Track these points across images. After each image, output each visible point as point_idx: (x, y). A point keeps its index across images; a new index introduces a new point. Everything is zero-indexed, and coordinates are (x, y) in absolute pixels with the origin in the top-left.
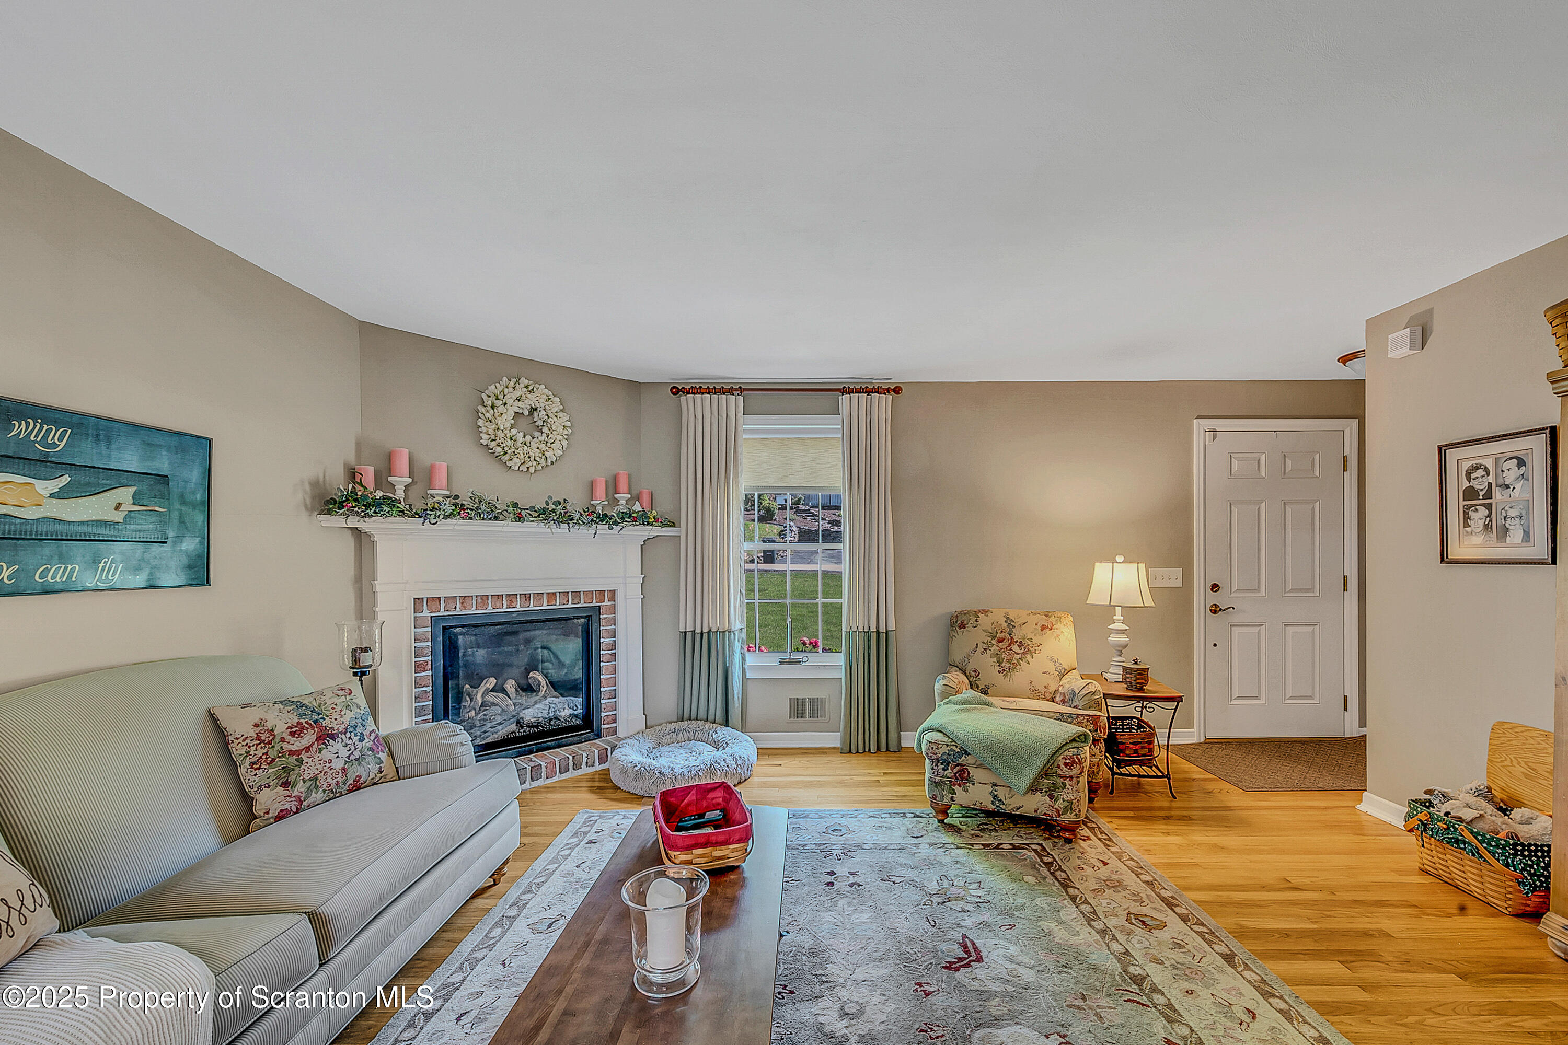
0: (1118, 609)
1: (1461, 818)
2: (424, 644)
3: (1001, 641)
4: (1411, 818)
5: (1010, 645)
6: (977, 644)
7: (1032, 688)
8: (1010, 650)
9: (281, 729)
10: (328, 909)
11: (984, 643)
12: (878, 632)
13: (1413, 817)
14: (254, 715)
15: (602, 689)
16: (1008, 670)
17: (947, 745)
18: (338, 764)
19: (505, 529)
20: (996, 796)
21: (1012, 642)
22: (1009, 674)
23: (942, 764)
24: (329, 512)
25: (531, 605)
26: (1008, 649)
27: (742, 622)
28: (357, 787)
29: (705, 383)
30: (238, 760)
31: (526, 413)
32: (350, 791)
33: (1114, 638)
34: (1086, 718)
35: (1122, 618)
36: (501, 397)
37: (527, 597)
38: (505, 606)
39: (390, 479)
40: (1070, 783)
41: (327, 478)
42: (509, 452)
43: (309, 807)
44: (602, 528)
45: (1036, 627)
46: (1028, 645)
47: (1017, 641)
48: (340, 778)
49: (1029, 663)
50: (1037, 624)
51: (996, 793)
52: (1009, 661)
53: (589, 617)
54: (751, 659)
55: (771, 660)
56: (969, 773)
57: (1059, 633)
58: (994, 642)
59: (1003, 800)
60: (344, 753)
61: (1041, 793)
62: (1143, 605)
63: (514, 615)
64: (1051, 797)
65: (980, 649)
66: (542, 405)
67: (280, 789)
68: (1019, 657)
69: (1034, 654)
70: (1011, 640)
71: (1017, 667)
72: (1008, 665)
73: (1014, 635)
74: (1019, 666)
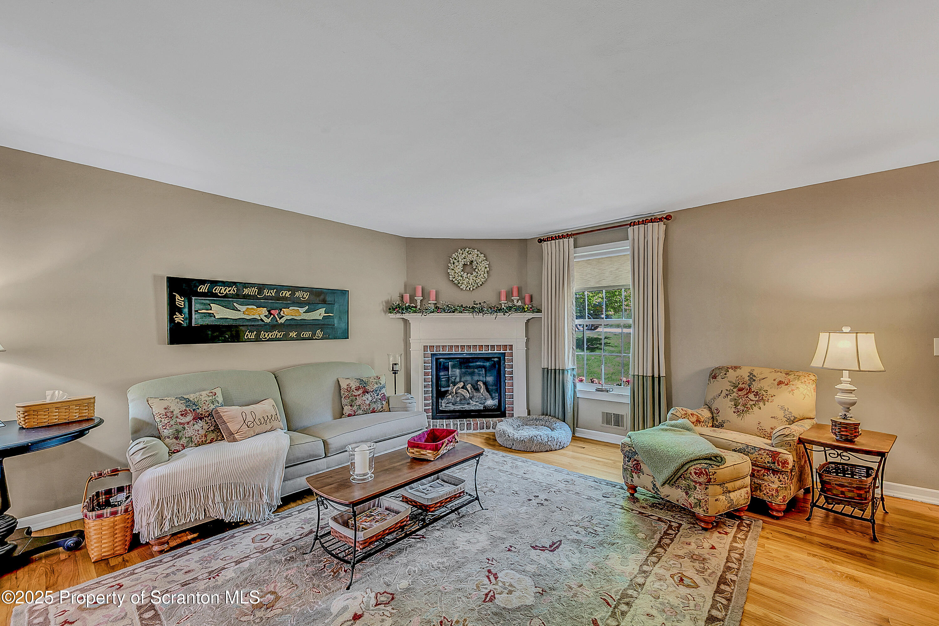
0: (846, 373)
2: (428, 365)
3: (741, 390)
5: (747, 393)
6: (722, 391)
7: (760, 428)
8: (747, 397)
9: (353, 387)
10: (329, 441)
11: (727, 390)
12: (653, 377)
14: (348, 382)
15: (506, 394)
16: (741, 412)
17: (629, 446)
18: (368, 402)
19: (454, 317)
20: (655, 485)
21: (750, 391)
22: (742, 415)
23: (627, 458)
24: (390, 313)
25: (472, 351)
26: (745, 396)
27: (574, 364)
28: (373, 411)
29: (553, 234)
30: (342, 395)
31: (468, 263)
32: (372, 413)
33: (840, 396)
34: (766, 452)
35: (850, 380)
36: (457, 258)
37: (469, 347)
38: (460, 350)
39: (415, 298)
40: (700, 487)
41: (392, 299)
42: (460, 282)
43: (358, 415)
44: (500, 315)
45: (773, 382)
46: (763, 395)
47: (754, 391)
48: (368, 407)
49: (760, 409)
50: (775, 380)
51: (655, 483)
52: (744, 405)
53: (499, 358)
54: (579, 386)
55: (592, 388)
56: (641, 467)
57: (794, 388)
58: (735, 390)
59: (659, 488)
60: (370, 399)
61: (681, 489)
62: (858, 369)
63: (465, 355)
64: (687, 493)
65: (723, 394)
66: (475, 259)
67: (350, 407)
68: (752, 403)
69: (766, 402)
70: (749, 390)
71: (749, 411)
72: (742, 408)
73: (752, 386)
74: (751, 410)
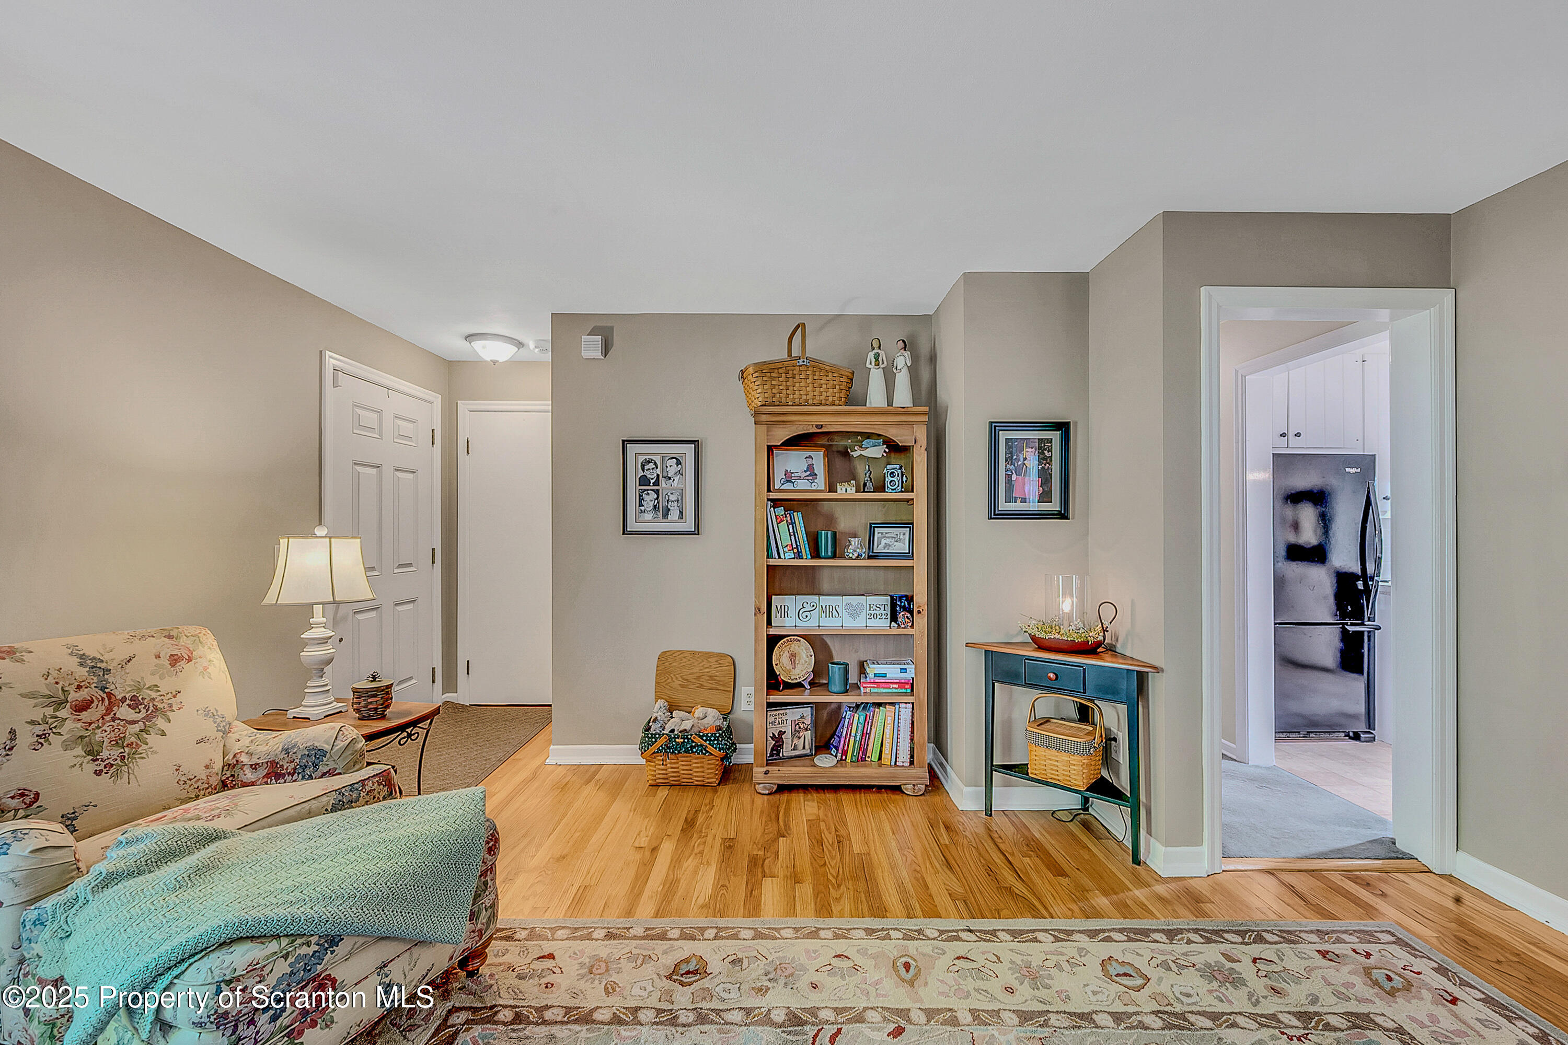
0: (317, 610)
1: (686, 730)
3: (81, 706)
4: (651, 746)
5: (108, 710)
7: (184, 778)
8: (113, 720)
11: (34, 721)
13: (653, 744)
16: (119, 762)
21: (112, 701)
22: (125, 768)
26: (108, 718)
33: (310, 652)
35: (325, 620)
45: (157, 661)
46: (153, 699)
47: (123, 698)
49: (163, 734)
50: (158, 657)
52: (118, 742)
57: (206, 664)
58: (62, 713)
62: (332, 599)
68: (136, 728)
69: (169, 714)
70: (109, 699)
71: (140, 750)
72: (116, 752)
73: (112, 687)
74: (145, 747)
